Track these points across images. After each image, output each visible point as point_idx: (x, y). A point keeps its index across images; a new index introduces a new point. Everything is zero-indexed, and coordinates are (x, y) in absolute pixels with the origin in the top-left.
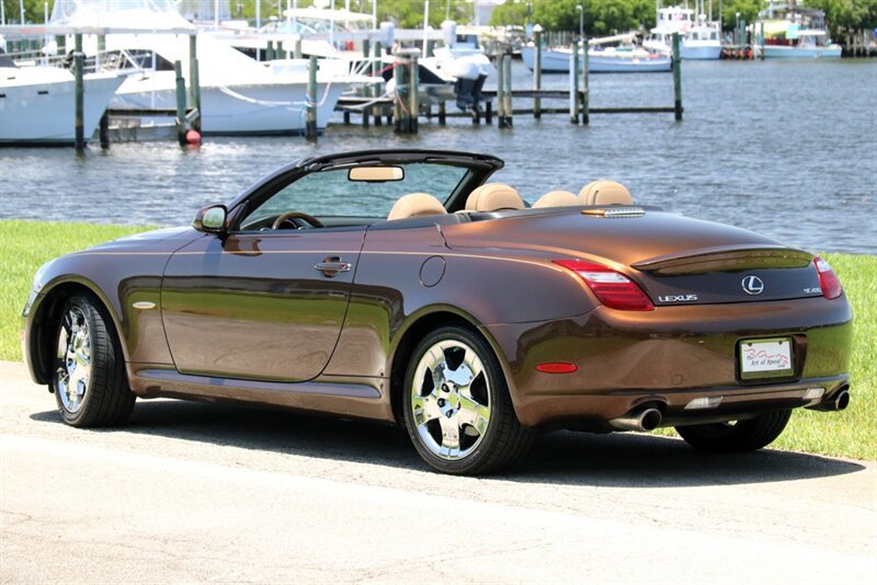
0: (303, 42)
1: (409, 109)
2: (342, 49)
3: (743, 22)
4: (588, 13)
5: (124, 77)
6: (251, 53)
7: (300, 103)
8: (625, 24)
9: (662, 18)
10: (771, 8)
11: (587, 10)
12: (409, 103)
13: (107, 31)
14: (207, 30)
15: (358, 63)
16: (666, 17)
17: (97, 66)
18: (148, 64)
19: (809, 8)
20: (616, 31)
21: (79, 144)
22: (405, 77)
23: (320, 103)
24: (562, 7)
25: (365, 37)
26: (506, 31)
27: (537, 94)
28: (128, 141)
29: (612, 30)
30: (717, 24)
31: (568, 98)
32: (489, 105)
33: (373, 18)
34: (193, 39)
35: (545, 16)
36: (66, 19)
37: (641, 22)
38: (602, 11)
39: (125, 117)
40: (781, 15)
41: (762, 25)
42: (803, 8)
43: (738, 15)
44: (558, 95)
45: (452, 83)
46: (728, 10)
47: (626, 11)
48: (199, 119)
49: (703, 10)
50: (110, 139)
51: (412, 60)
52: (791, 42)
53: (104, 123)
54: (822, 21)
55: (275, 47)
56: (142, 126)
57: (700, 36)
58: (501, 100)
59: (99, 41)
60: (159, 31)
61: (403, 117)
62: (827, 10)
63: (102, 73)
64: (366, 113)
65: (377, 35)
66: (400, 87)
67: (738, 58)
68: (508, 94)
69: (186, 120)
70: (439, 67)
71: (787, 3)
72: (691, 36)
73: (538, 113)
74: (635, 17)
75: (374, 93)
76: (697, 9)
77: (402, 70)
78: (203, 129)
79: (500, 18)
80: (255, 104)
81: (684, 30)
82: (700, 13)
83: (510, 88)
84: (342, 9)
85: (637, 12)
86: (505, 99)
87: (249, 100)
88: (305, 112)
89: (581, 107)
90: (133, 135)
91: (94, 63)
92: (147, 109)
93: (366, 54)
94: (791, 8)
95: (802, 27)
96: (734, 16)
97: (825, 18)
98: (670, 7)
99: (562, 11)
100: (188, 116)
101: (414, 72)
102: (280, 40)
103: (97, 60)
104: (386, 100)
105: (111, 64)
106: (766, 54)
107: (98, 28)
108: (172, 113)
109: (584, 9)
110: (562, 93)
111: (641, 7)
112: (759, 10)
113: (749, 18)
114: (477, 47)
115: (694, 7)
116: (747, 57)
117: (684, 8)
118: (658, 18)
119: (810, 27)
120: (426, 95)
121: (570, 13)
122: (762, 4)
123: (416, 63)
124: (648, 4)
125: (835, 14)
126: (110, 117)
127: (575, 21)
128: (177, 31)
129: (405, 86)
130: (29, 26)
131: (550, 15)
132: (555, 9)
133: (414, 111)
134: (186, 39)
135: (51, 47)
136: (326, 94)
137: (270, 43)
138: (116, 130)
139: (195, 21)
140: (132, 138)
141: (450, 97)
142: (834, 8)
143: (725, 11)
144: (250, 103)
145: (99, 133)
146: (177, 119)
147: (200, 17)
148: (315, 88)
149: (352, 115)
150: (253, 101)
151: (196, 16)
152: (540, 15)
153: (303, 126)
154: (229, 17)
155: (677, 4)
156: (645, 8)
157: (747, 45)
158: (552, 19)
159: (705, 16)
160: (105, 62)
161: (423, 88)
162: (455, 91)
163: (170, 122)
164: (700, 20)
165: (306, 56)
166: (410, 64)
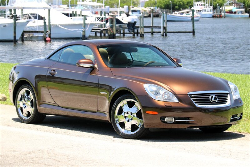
0: (82, 12)
1: (113, 31)
2: (94, 14)
3: (219, 7)
4: (173, 4)
5: (28, 21)
6: (67, 15)
7: (80, 29)
8: (184, 7)
9: (195, 5)
10: (228, 2)
11: (173, 3)
12: (113, 29)
13: (24, 8)
14: (54, 8)
15: (98, 18)
16: (196, 5)
17: (21, 18)
18: (36, 17)
19: (239, 3)
20: (182, 9)
21: (15, 41)
22: (112, 22)
23: (87, 30)
24: (166, 2)
25: (101, 10)
26: (149, 9)
27: (152, 27)
28: (30, 40)
29: (180, 9)
30: (212, 7)
31: (161, 28)
32: (138, 31)
33: (104, 4)
34: (49, 10)
35: (161, 5)
36: (13, 4)
37: (189, 6)
38: (177, 3)
39: (29, 33)
40: (231, 4)
41: (225, 7)
42: (237, 2)
43: (218, 4)
44: (158, 27)
45: (126, 24)
46: (215, 3)
47: (185, 3)
48: (50, 34)
49: (207, 3)
50: (25, 40)
51: (114, 17)
52: (234, 13)
53: (23, 35)
54: (243, 7)
55: (74, 13)
56: (34, 36)
57: (207, 11)
58: (141, 29)
59: (21, 11)
60: (39, 8)
61: (111, 34)
62: (244, 3)
63: (22, 20)
64: (101, 32)
65: (104, 10)
66: (110, 25)
67: (218, 17)
68: (143, 27)
69: (47, 34)
70: (123, 19)
71: (233, 1)
72: (204, 11)
73: (152, 33)
74: (187, 5)
75: (103, 27)
76: (206, 2)
77: (111, 20)
78: (52, 37)
79: (147, 5)
80: (67, 30)
81: (202, 9)
82: (206, 4)
83: (143, 25)
84: (94, 2)
85: (188, 3)
86: (142, 29)
87: (66, 29)
88: (82, 32)
89: (164, 31)
90: (31, 39)
91: (20, 17)
92: (35, 31)
93: (101, 15)
94: (234, 2)
95: (237, 8)
96: (217, 5)
97: (244, 5)
98: (198, 2)
99: (166, 3)
100: (47, 33)
101: (114, 21)
102: (76, 11)
103: (21, 16)
104: (106, 29)
105: (25, 18)
106: (226, 16)
107: (21, 7)
108: (42, 32)
109: (172, 2)
110: (159, 27)
111: (189, 2)
112: (224, 3)
113: (221, 5)
114: (140, 13)
115: (205, 2)
116: (220, 17)
117: (202, 2)
118: (194, 5)
119: (239, 8)
120: (119, 27)
121: (168, 3)
122: (225, 1)
123: (115, 18)
124: (191, 1)
125: (247, 4)
126: (24, 33)
127: (169, 6)
128: (45, 8)
129: (112, 25)
130: (3, 6)
131: (162, 4)
132: (164, 2)
133: (114, 32)
134: (47, 10)
135: (8, 13)
136: (88, 27)
137: (73, 12)
138: (26, 37)
139: (52, 5)
140: (31, 40)
141: (126, 28)
142: (246, 3)
143: (214, 3)
144: (66, 30)
145: (21, 38)
146: (44, 34)
147: (53, 4)
148: (85, 25)
149: (97, 33)
150: (67, 29)
151: (52, 4)
152: (159, 4)
153: (81, 36)
154: (62, 4)
155: (200, 1)
156: (190, 2)
157: (220, 13)
158: (163, 5)
159: (208, 5)
160: (23, 17)
161: (117, 25)
162: (127, 26)
163: (42, 35)
164: (206, 6)
165: (83, 16)
166: (113, 18)
